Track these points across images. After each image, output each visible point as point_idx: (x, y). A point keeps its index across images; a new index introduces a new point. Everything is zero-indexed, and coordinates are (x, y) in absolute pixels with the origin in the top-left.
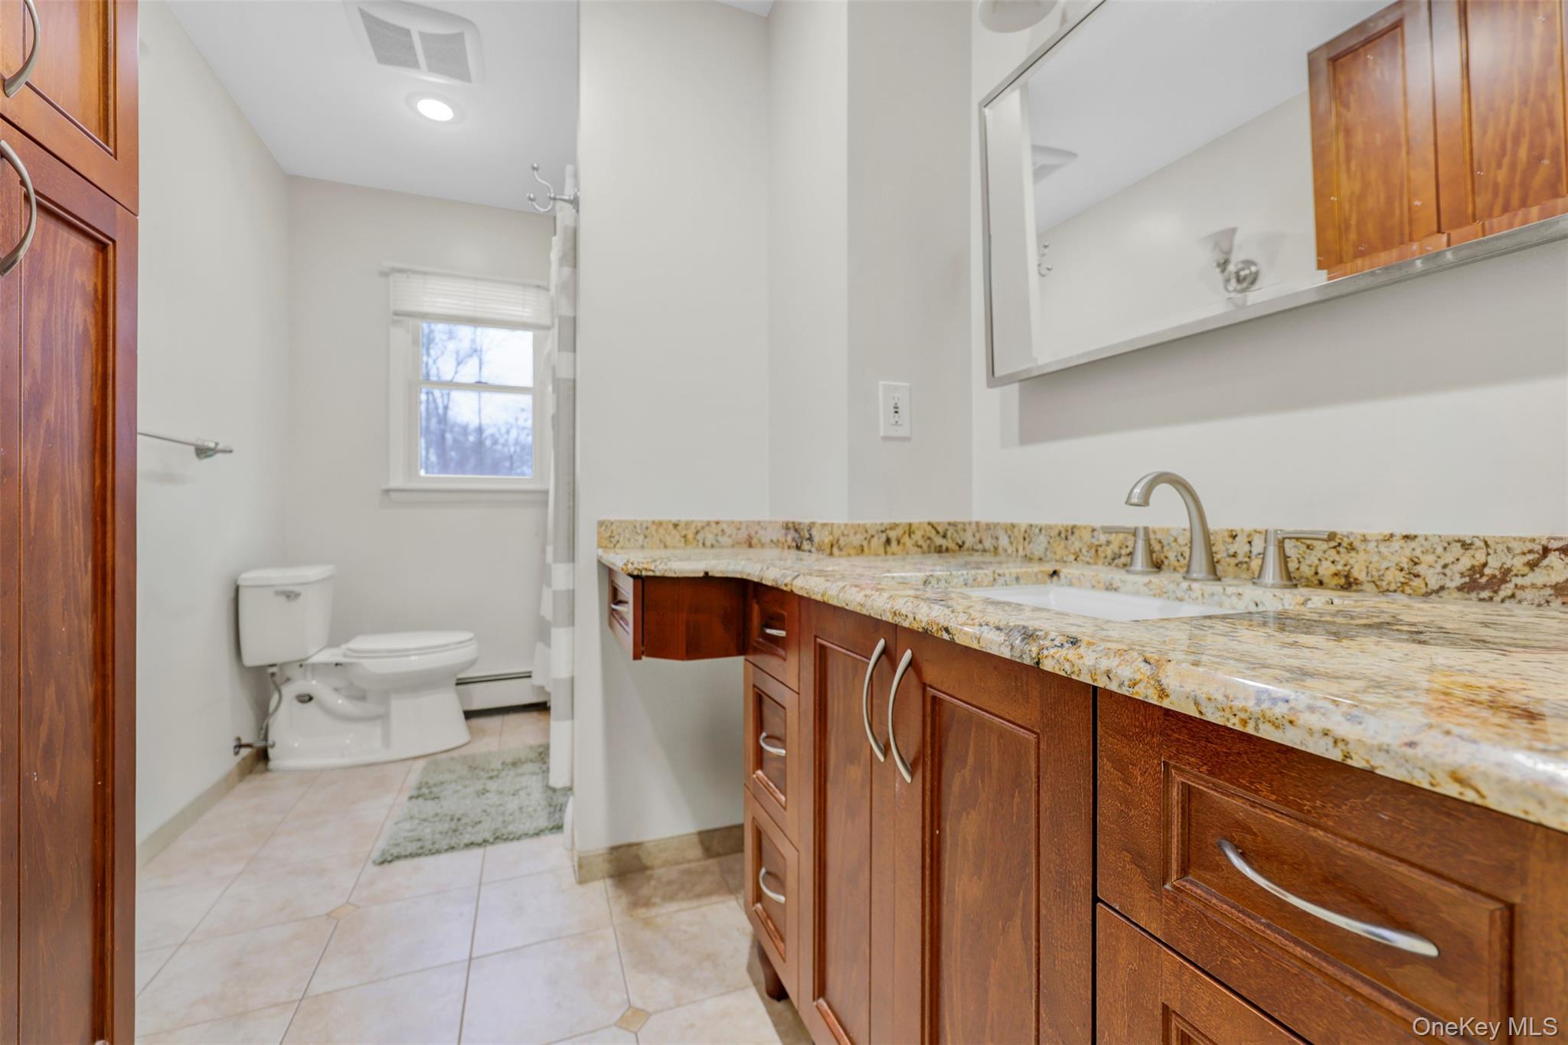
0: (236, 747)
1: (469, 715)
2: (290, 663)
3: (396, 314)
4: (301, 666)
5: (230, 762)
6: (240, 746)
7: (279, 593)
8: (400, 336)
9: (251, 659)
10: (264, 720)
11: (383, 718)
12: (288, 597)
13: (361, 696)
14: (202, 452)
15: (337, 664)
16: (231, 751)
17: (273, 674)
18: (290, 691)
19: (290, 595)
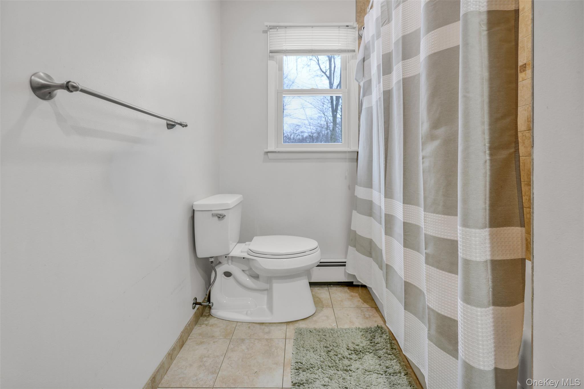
0: (194, 304)
1: (312, 284)
2: (221, 256)
3: (271, 52)
4: (226, 257)
5: (190, 313)
6: (196, 303)
7: (213, 215)
8: (272, 64)
9: (201, 254)
10: (209, 287)
11: (269, 291)
12: (219, 217)
13: (256, 277)
14: (171, 126)
15: (244, 258)
16: (191, 306)
17: (212, 262)
18: (220, 270)
19: (221, 217)
